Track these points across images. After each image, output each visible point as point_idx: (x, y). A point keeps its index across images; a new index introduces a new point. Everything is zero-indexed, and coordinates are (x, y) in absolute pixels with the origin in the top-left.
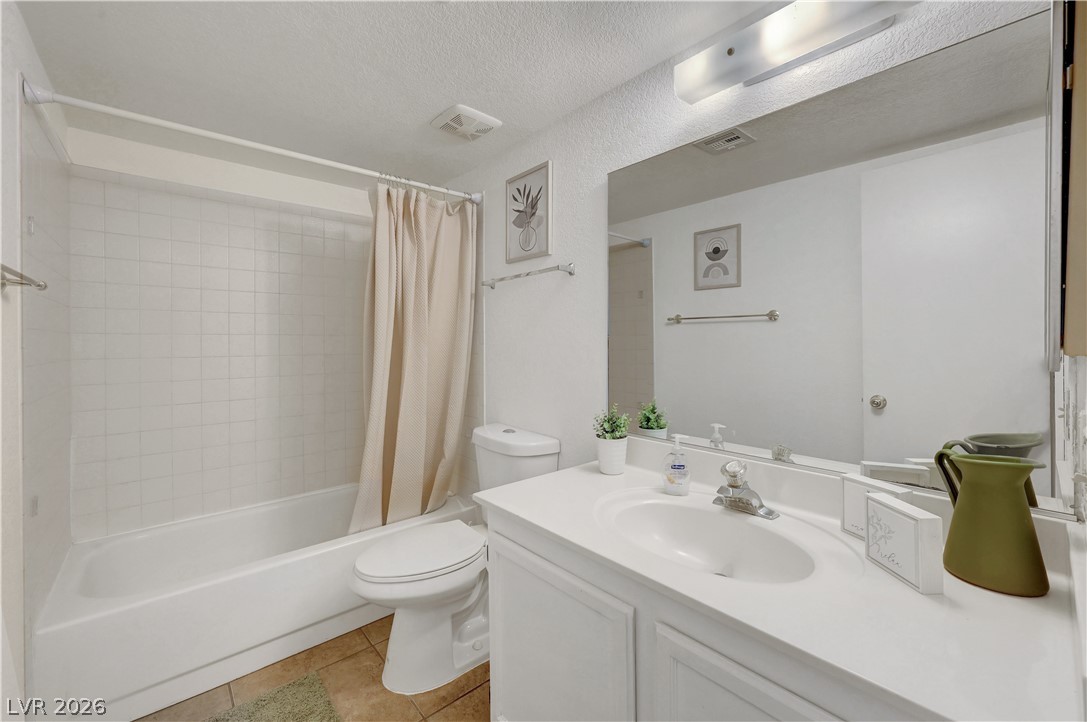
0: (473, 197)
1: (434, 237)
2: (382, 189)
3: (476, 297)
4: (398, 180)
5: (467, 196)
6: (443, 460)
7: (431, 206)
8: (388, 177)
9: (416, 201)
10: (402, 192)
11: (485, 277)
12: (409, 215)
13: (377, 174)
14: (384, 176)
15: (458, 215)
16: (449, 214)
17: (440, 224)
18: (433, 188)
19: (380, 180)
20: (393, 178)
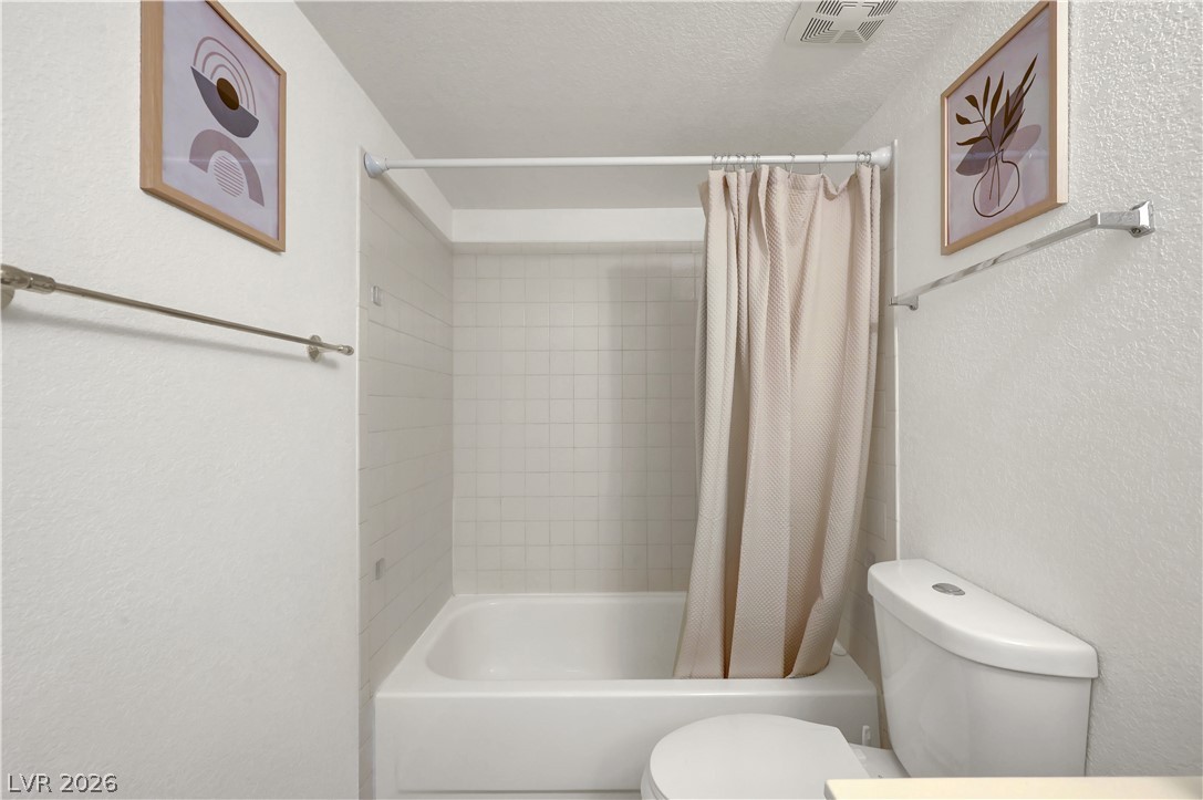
0: (875, 156)
1: (802, 241)
2: (716, 178)
3: (882, 329)
4: (742, 159)
5: (862, 157)
6: (819, 601)
7: (796, 187)
8: (725, 159)
9: (770, 183)
10: (746, 177)
11: (899, 289)
12: (757, 212)
13: (708, 159)
14: (719, 159)
15: (846, 193)
16: (829, 196)
17: (811, 220)
18: (799, 158)
19: (713, 166)
20: (734, 159)
